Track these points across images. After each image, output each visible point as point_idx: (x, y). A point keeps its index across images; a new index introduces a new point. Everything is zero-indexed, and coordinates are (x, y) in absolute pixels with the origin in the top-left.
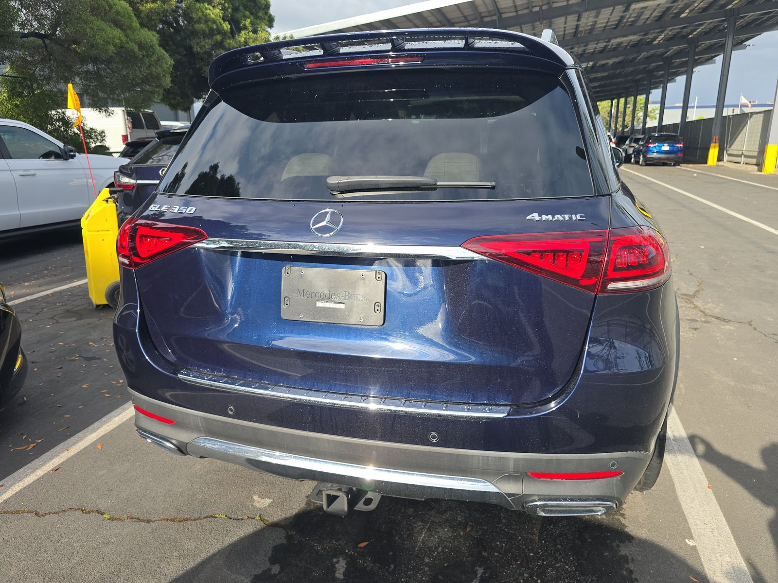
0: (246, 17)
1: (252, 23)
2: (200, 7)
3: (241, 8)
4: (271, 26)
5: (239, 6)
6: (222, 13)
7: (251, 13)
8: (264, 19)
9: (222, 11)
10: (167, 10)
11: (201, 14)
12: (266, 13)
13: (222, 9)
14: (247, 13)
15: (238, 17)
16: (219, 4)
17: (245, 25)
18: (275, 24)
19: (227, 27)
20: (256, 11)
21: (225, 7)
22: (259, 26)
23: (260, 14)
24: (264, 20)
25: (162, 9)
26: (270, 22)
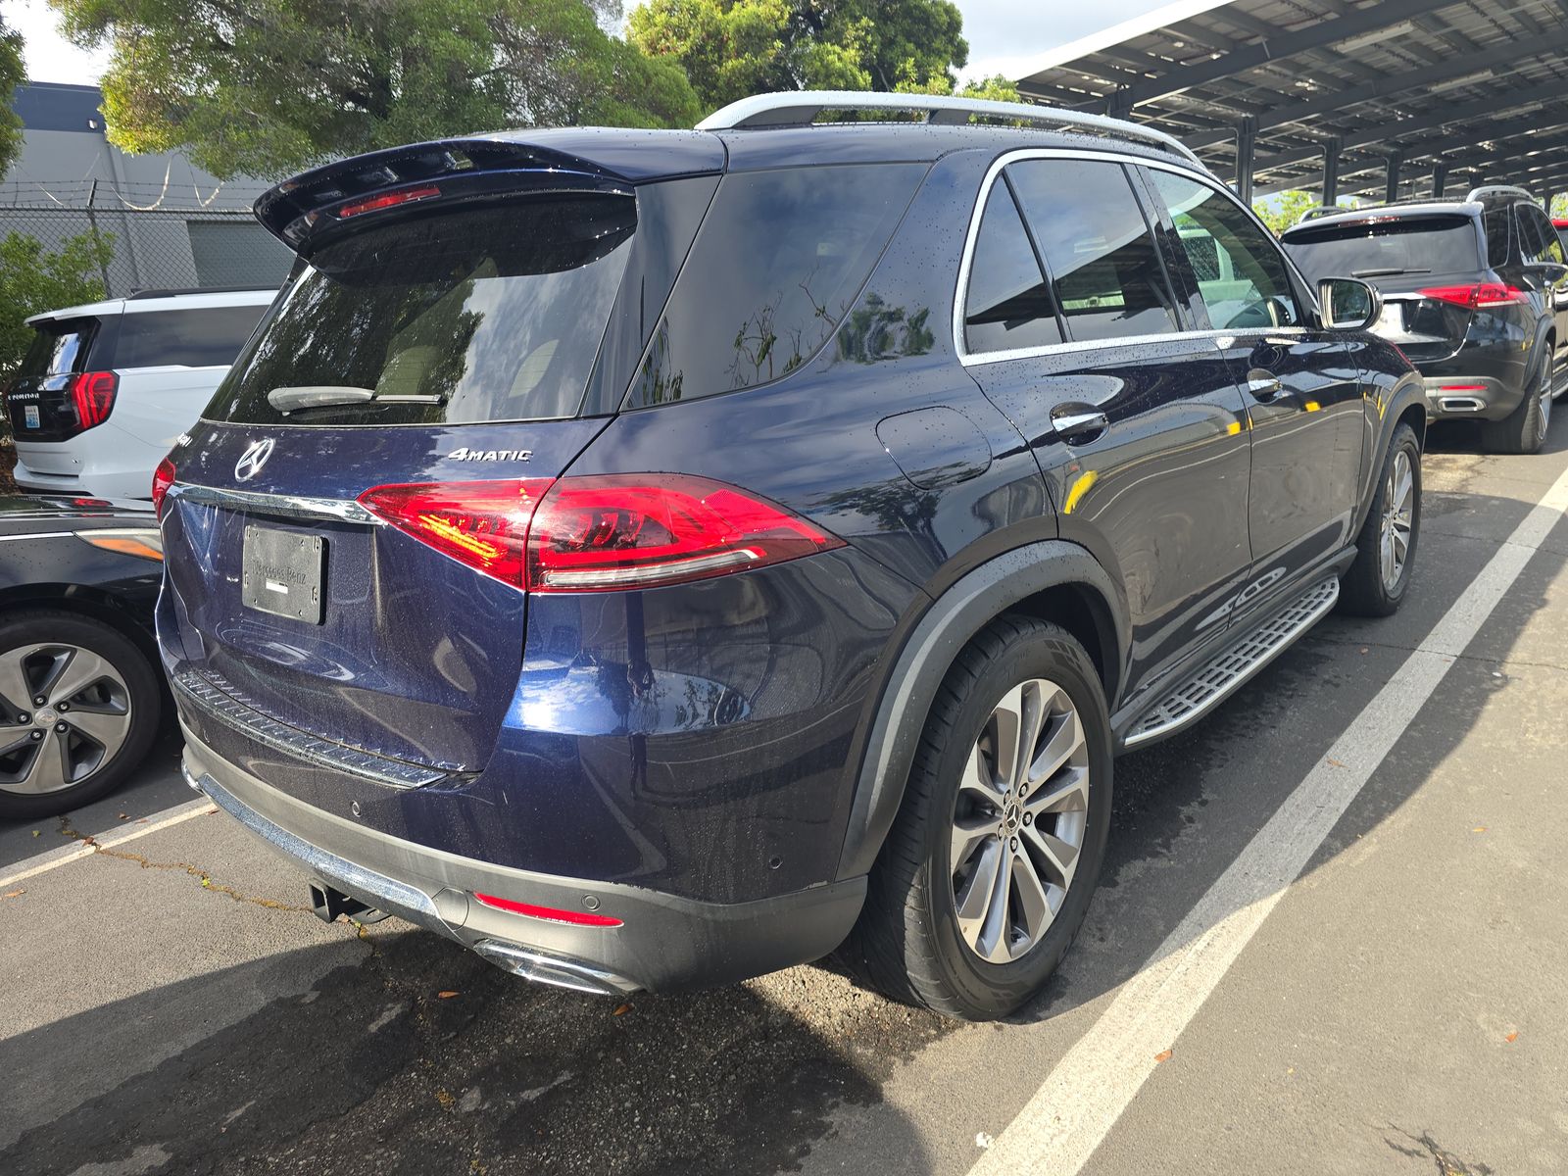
0: (906, 54)
1: (918, 65)
2: (818, 51)
3: (900, 39)
4: (961, 64)
5: (895, 36)
6: (859, 56)
7: (919, 45)
8: (946, 52)
9: (861, 52)
10: (761, 67)
11: (819, 64)
12: (951, 41)
13: (861, 48)
14: (911, 46)
15: (891, 58)
16: (855, 39)
17: (904, 71)
18: (969, 58)
19: (865, 80)
20: (928, 40)
21: (866, 42)
22: (932, 68)
23: (937, 44)
24: (944, 55)
25: (753, 67)
26: (960, 55)
